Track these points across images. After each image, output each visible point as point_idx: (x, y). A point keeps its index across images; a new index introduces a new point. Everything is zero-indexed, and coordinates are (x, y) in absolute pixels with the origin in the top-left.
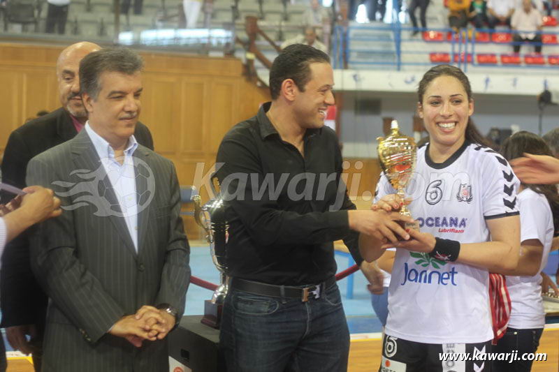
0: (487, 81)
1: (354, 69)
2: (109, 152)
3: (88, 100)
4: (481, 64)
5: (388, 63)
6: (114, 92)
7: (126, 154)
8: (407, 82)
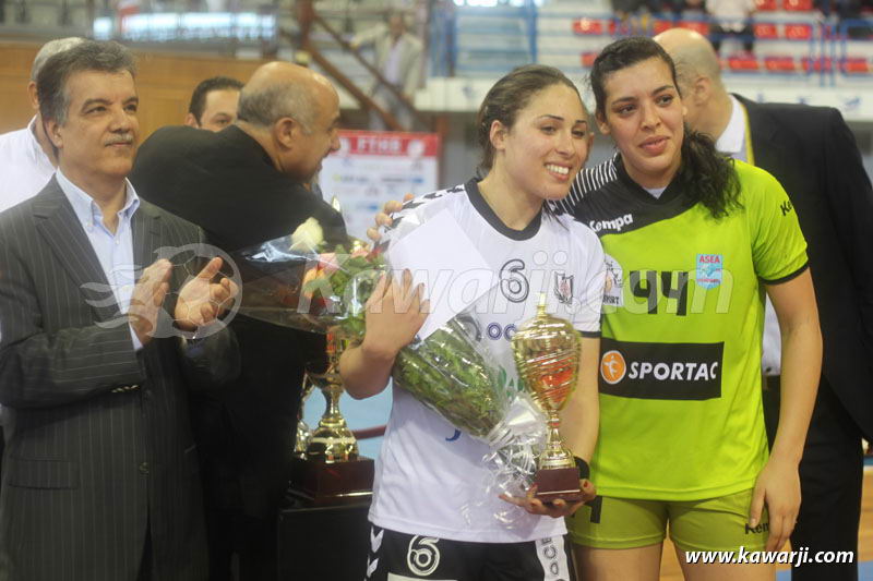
7: (121, 218)
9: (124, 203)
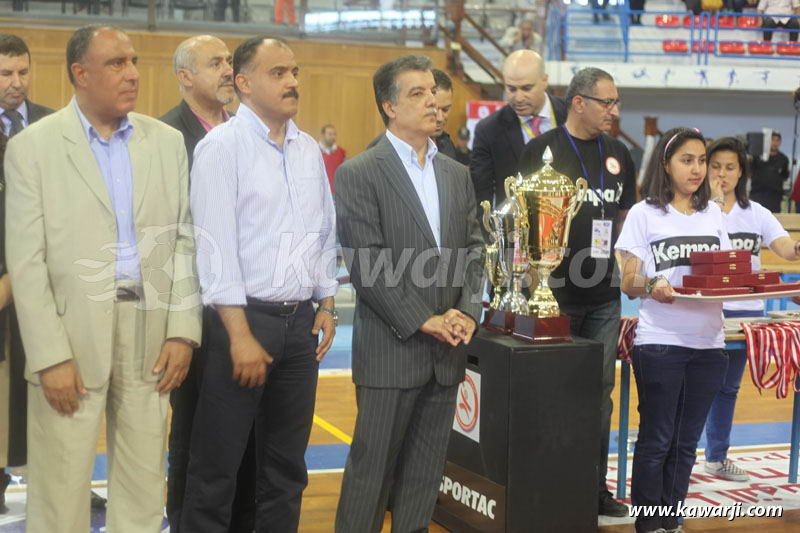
0: (732, 74)
1: (572, 60)
2: (412, 154)
3: (390, 106)
4: (725, 54)
5: (613, 54)
6: (413, 89)
7: (427, 159)
8: (635, 76)
9: (426, 152)
